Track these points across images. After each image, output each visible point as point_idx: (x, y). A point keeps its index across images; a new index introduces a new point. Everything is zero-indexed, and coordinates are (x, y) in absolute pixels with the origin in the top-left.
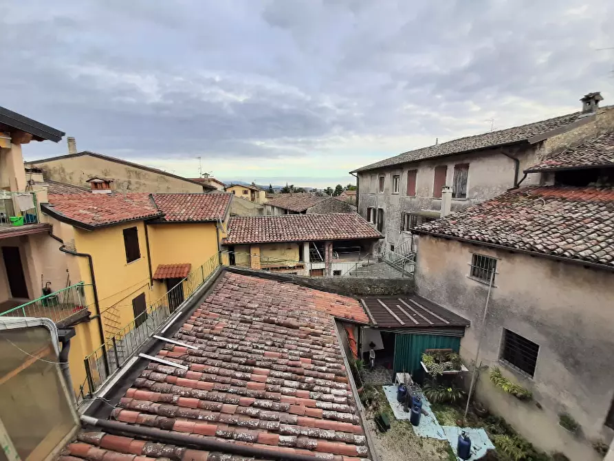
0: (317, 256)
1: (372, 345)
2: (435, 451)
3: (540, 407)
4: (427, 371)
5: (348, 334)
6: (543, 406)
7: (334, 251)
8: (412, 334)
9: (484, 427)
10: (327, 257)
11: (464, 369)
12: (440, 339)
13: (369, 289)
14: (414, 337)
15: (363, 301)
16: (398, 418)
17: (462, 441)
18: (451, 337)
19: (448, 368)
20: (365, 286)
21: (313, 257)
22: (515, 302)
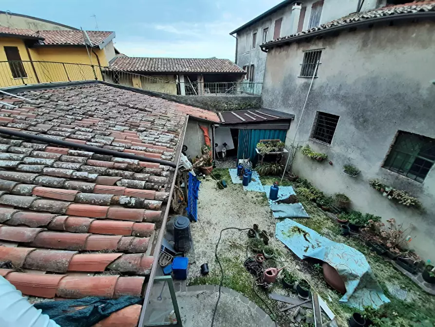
0: (191, 89)
1: (225, 145)
2: (254, 196)
3: (331, 164)
4: (258, 152)
5: (204, 132)
6: (334, 162)
7: (205, 86)
8: (251, 130)
9: (292, 185)
10: (199, 91)
11: (285, 151)
12: (272, 132)
13: (226, 106)
14: (253, 130)
15: (220, 114)
16: (234, 183)
17: (273, 188)
18: (280, 130)
19: (274, 150)
20: (223, 103)
21: (189, 90)
22: (329, 85)
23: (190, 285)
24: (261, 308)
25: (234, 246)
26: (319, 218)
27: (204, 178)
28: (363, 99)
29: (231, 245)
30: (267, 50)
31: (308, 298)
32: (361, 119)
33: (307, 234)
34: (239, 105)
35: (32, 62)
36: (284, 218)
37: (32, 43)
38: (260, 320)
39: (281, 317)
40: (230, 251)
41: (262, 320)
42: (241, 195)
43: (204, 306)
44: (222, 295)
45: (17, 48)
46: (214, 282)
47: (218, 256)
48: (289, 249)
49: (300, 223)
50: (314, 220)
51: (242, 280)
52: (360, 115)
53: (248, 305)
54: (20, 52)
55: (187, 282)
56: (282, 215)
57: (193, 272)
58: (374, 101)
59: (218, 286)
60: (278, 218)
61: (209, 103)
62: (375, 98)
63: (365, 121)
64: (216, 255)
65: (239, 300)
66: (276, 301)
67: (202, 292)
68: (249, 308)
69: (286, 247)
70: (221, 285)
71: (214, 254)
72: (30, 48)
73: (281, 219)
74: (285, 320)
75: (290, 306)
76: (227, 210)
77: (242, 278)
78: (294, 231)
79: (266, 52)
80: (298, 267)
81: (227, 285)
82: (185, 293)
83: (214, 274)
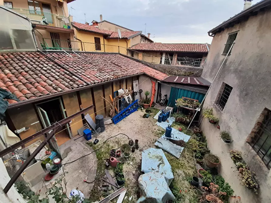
2: (157, 129)
3: (219, 128)
5: (152, 85)
6: (221, 128)
8: (179, 89)
12: (193, 93)
13: (177, 72)
15: (169, 76)
16: (154, 118)
17: (168, 129)
18: (200, 93)
19: (187, 106)
20: (175, 70)
21: (167, 62)
22: (235, 61)
23: (87, 143)
24: (97, 171)
25: (118, 142)
26: (186, 163)
27: (142, 109)
28: (251, 73)
29: (117, 141)
30: (213, 35)
31: (119, 186)
32: (244, 93)
33: (163, 164)
34: (185, 72)
35: (104, 45)
36: (159, 148)
37: (106, 37)
38: (91, 174)
39: (99, 181)
40: (114, 143)
41: (92, 175)
42: (151, 125)
43: (82, 153)
44: (91, 155)
45: (99, 38)
46: (94, 148)
47: (107, 141)
48: (141, 162)
49: (167, 156)
50: (180, 162)
51: (103, 156)
52: (245, 89)
53: (94, 165)
54: (100, 40)
55: (87, 142)
56: (160, 145)
57: (92, 140)
58: (257, 76)
59: (94, 151)
60: (156, 146)
61: (167, 69)
62: (258, 74)
63: (246, 95)
64: (106, 141)
65: (94, 161)
66: (105, 174)
67: (87, 148)
68: (93, 166)
69: (141, 160)
70: (95, 151)
71: (106, 140)
72: (105, 38)
73: (157, 147)
74: (99, 183)
75: (108, 181)
76: (134, 128)
77: (104, 155)
78: (157, 157)
79: (213, 36)
80: (134, 172)
81: (96, 153)
82: (82, 144)
83: (97, 146)
